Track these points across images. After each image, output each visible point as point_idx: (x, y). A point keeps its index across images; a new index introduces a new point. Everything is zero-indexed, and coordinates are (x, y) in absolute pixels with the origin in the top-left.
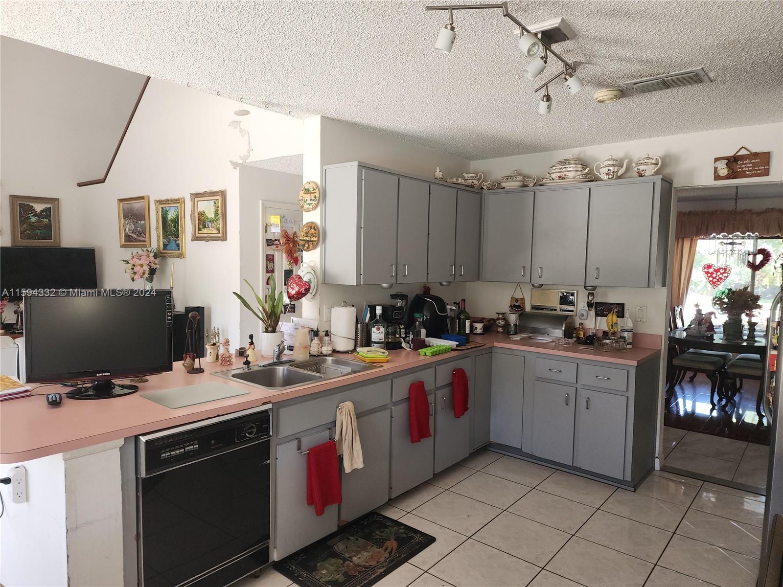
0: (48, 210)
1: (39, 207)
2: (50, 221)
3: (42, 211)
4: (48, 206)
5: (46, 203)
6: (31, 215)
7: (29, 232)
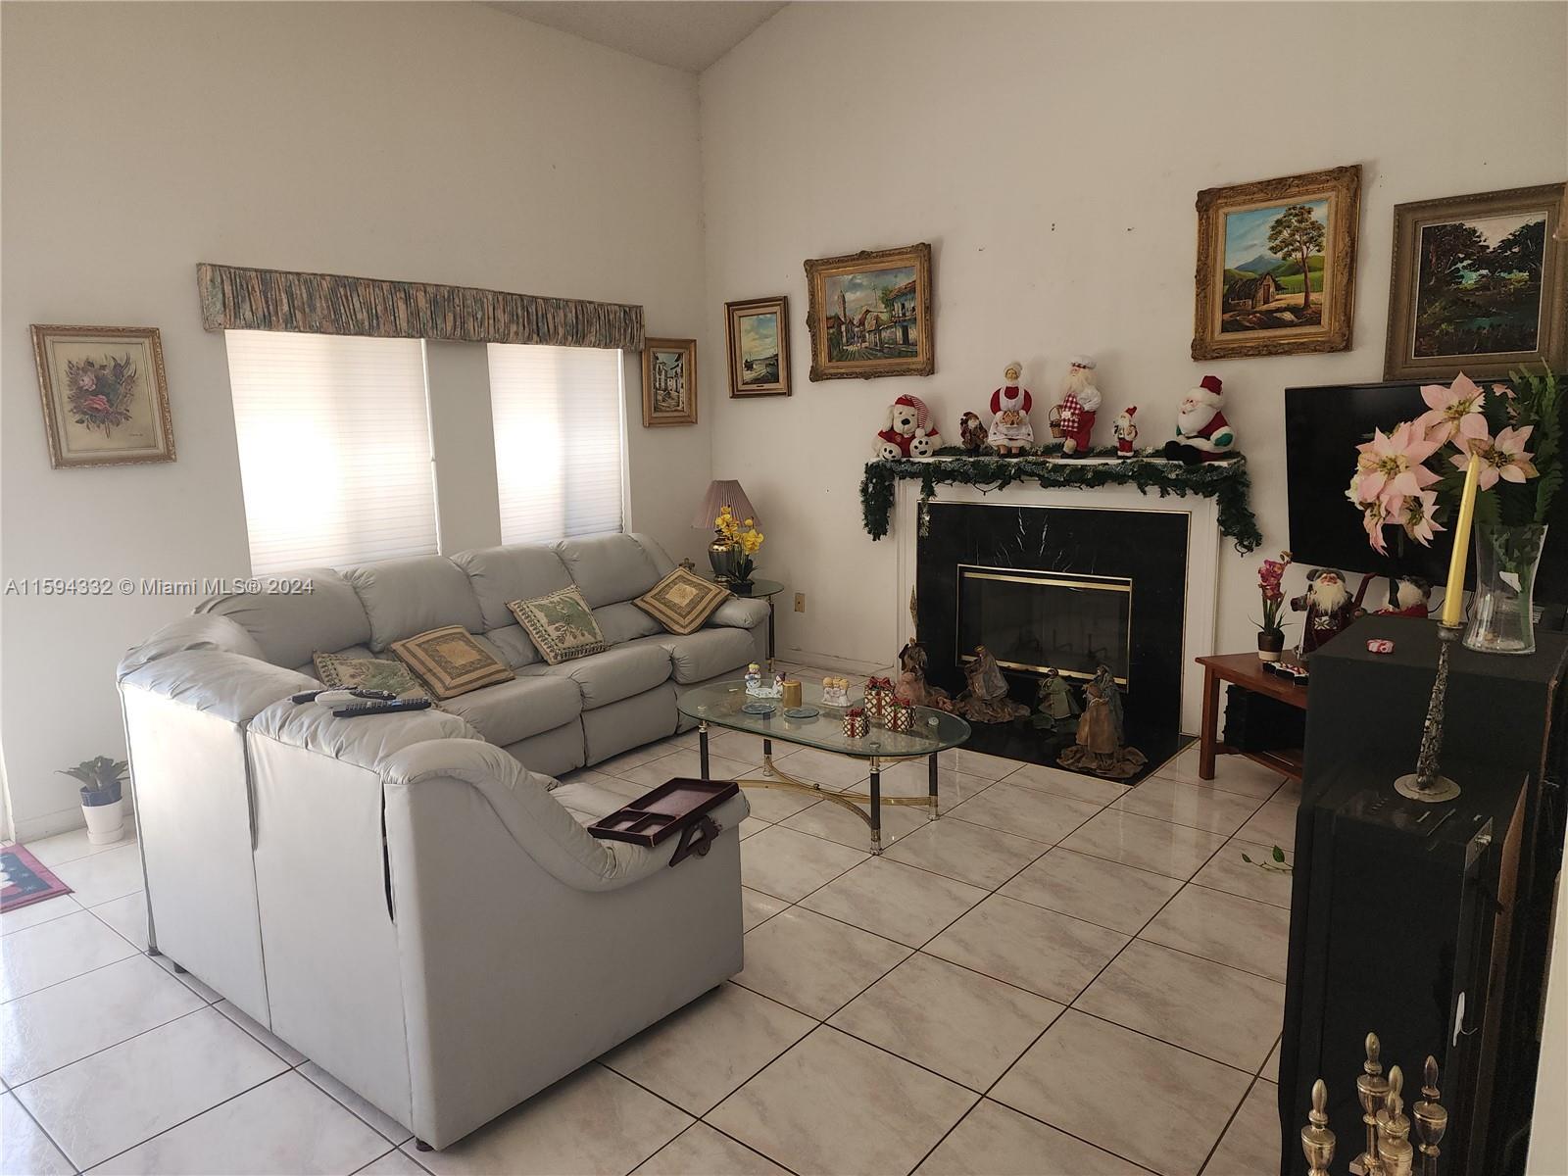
0: (1531, 237)
1: (1494, 231)
2: (1535, 276)
3: (1506, 244)
4: (1532, 219)
5: (1528, 209)
6: (1465, 263)
7: (1451, 329)
